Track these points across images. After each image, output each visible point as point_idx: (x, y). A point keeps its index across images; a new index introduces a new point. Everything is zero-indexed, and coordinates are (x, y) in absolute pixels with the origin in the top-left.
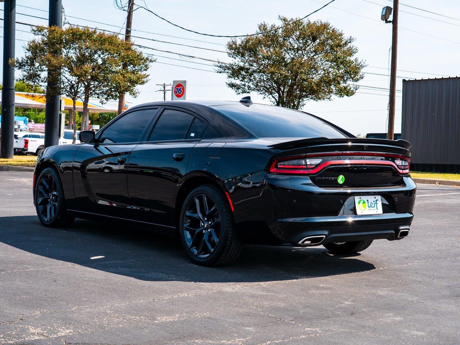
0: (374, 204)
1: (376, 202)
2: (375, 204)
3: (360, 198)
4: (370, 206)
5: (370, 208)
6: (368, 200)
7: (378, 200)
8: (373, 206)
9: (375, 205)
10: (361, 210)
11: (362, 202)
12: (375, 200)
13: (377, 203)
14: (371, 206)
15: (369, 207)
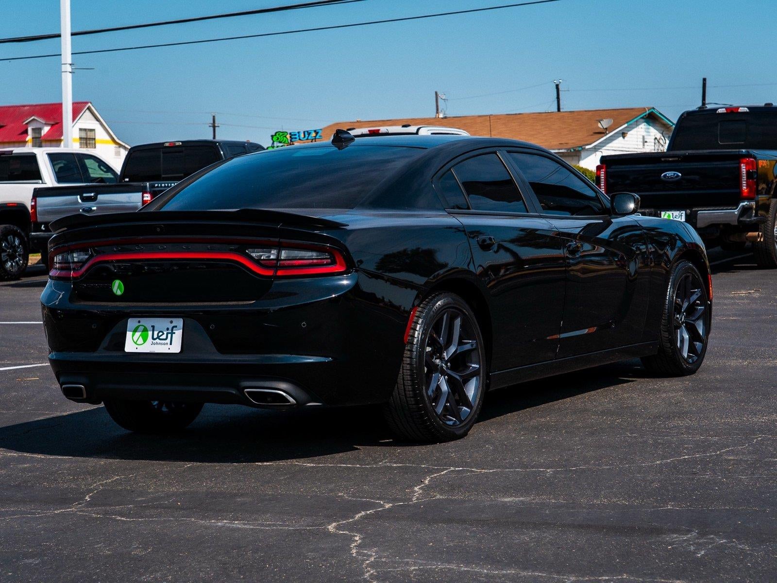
0: (167, 334)
1: (172, 330)
2: (170, 333)
3: (139, 322)
4: (155, 336)
5: (154, 341)
6: (153, 327)
7: (176, 327)
8: (164, 337)
9: (169, 335)
10: (136, 343)
11: (142, 328)
12: (170, 326)
13: (174, 333)
14: (158, 337)
15: (153, 339)
